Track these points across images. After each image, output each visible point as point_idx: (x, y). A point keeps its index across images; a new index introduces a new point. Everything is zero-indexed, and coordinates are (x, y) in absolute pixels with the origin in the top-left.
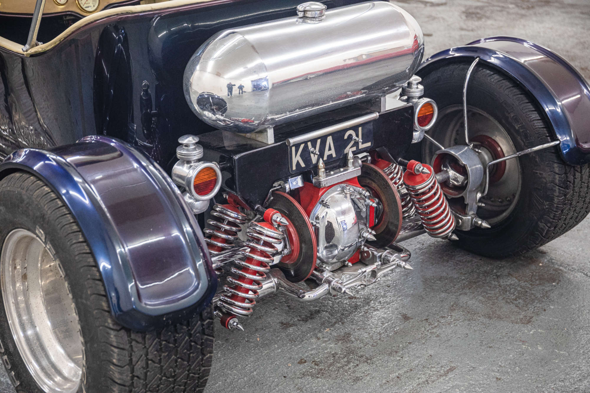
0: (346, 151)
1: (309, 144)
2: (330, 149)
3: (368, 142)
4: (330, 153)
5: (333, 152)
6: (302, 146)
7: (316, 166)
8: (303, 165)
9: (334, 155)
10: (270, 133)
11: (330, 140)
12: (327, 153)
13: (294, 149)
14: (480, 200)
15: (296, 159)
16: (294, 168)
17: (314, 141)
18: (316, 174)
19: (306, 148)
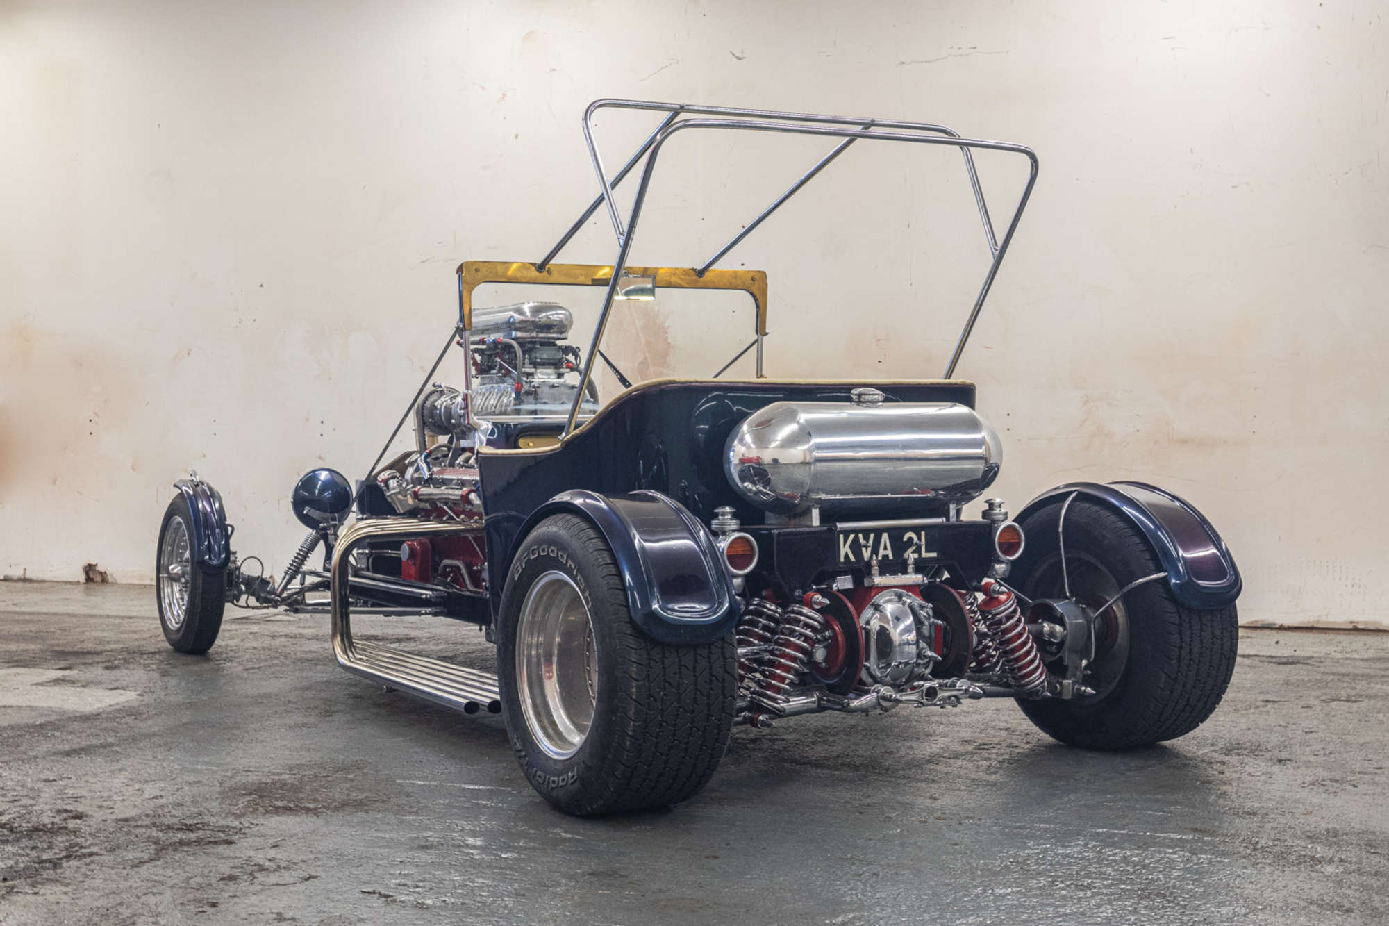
0: (906, 555)
1: (861, 536)
2: (885, 548)
3: (934, 552)
4: (885, 553)
5: (889, 553)
6: (852, 536)
7: (868, 565)
8: (853, 559)
9: (891, 557)
10: (815, 513)
11: (885, 536)
12: (882, 552)
13: (841, 536)
14: (1087, 667)
15: (845, 550)
16: (842, 560)
17: (866, 532)
18: (869, 574)
19: (856, 539)
